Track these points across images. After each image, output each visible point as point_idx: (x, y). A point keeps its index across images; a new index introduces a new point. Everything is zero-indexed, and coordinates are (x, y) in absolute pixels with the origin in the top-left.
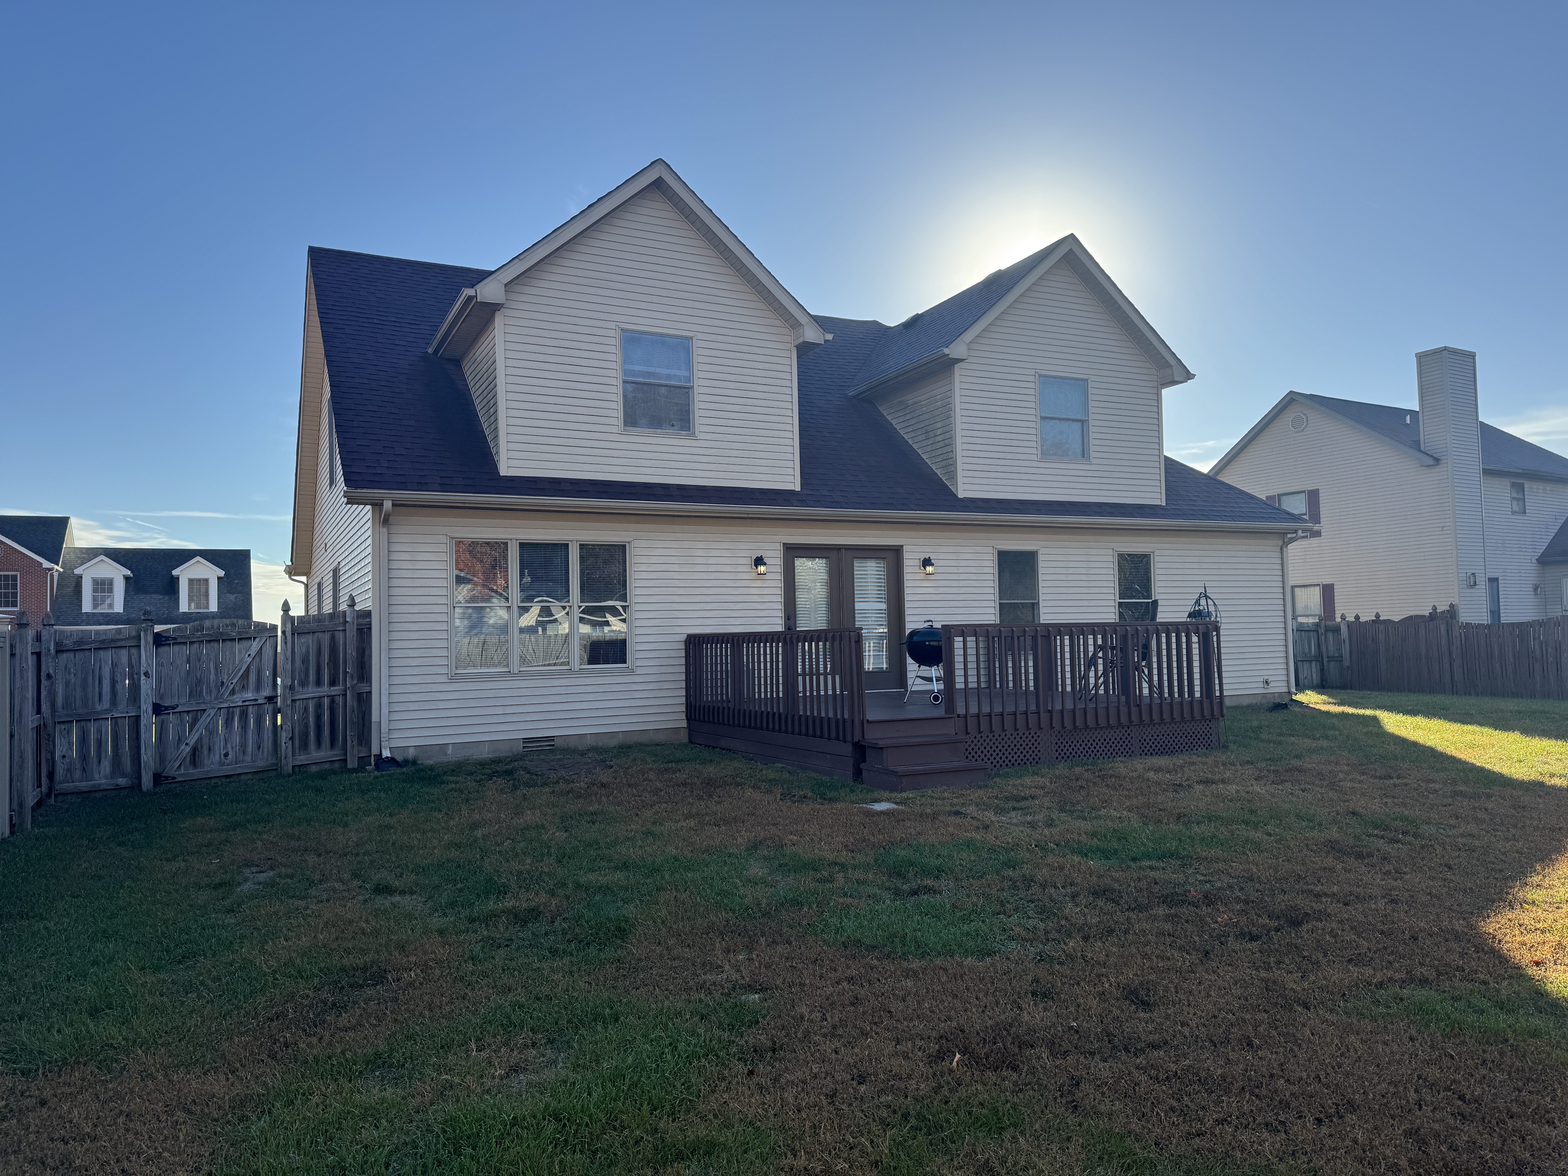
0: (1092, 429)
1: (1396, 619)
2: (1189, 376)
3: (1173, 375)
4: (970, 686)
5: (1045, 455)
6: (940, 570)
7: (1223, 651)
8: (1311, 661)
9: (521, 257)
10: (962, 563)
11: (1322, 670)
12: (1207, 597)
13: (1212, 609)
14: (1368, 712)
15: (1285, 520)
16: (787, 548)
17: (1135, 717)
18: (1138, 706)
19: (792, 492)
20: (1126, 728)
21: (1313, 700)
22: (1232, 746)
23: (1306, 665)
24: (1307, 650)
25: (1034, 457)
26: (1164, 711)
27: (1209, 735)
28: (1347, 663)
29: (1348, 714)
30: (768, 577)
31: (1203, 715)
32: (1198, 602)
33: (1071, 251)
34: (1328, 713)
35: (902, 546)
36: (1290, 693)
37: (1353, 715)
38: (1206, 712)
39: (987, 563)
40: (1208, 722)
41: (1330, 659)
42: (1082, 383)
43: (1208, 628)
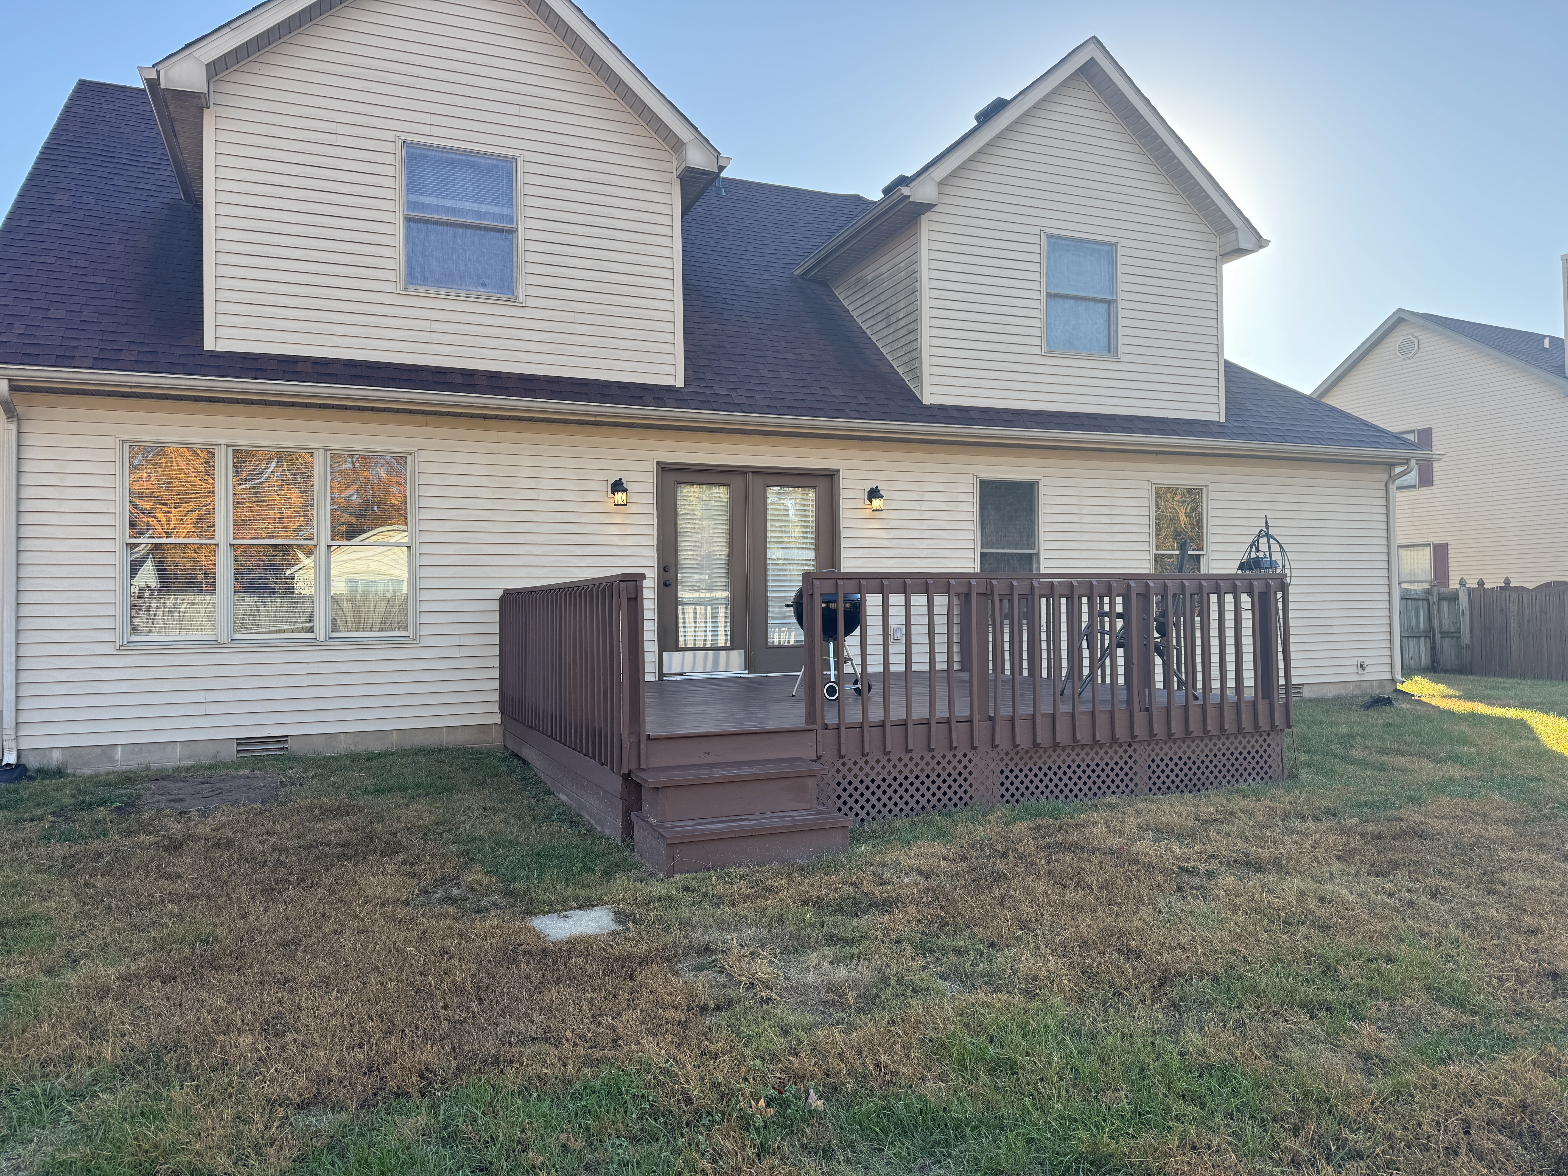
0: (1121, 313)
1: (1530, 586)
2: (1261, 243)
3: (1237, 240)
4: (938, 667)
5: (1052, 349)
6: (894, 505)
7: (1292, 623)
8: (1419, 637)
9: (233, 26)
10: (928, 497)
11: (1433, 649)
12: (1268, 536)
13: (1277, 557)
14: (1511, 713)
15: (1393, 445)
16: (663, 469)
17: (1140, 730)
18: (1147, 709)
19: (670, 390)
20: (1125, 747)
21: (1426, 692)
22: (1304, 775)
23: (1413, 643)
24: (1414, 623)
25: (1037, 351)
26: (1191, 719)
27: (1265, 757)
28: (1466, 640)
29: (1481, 716)
30: (632, 508)
31: (1256, 726)
32: (1255, 544)
33: (1092, 61)
34: (1450, 713)
35: (838, 471)
36: (1393, 681)
37: (1489, 717)
38: (1263, 722)
39: (962, 497)
40: (1265, 736)
41: (1445, 634)
42: (1106, 248)
43: (1268, 585)
